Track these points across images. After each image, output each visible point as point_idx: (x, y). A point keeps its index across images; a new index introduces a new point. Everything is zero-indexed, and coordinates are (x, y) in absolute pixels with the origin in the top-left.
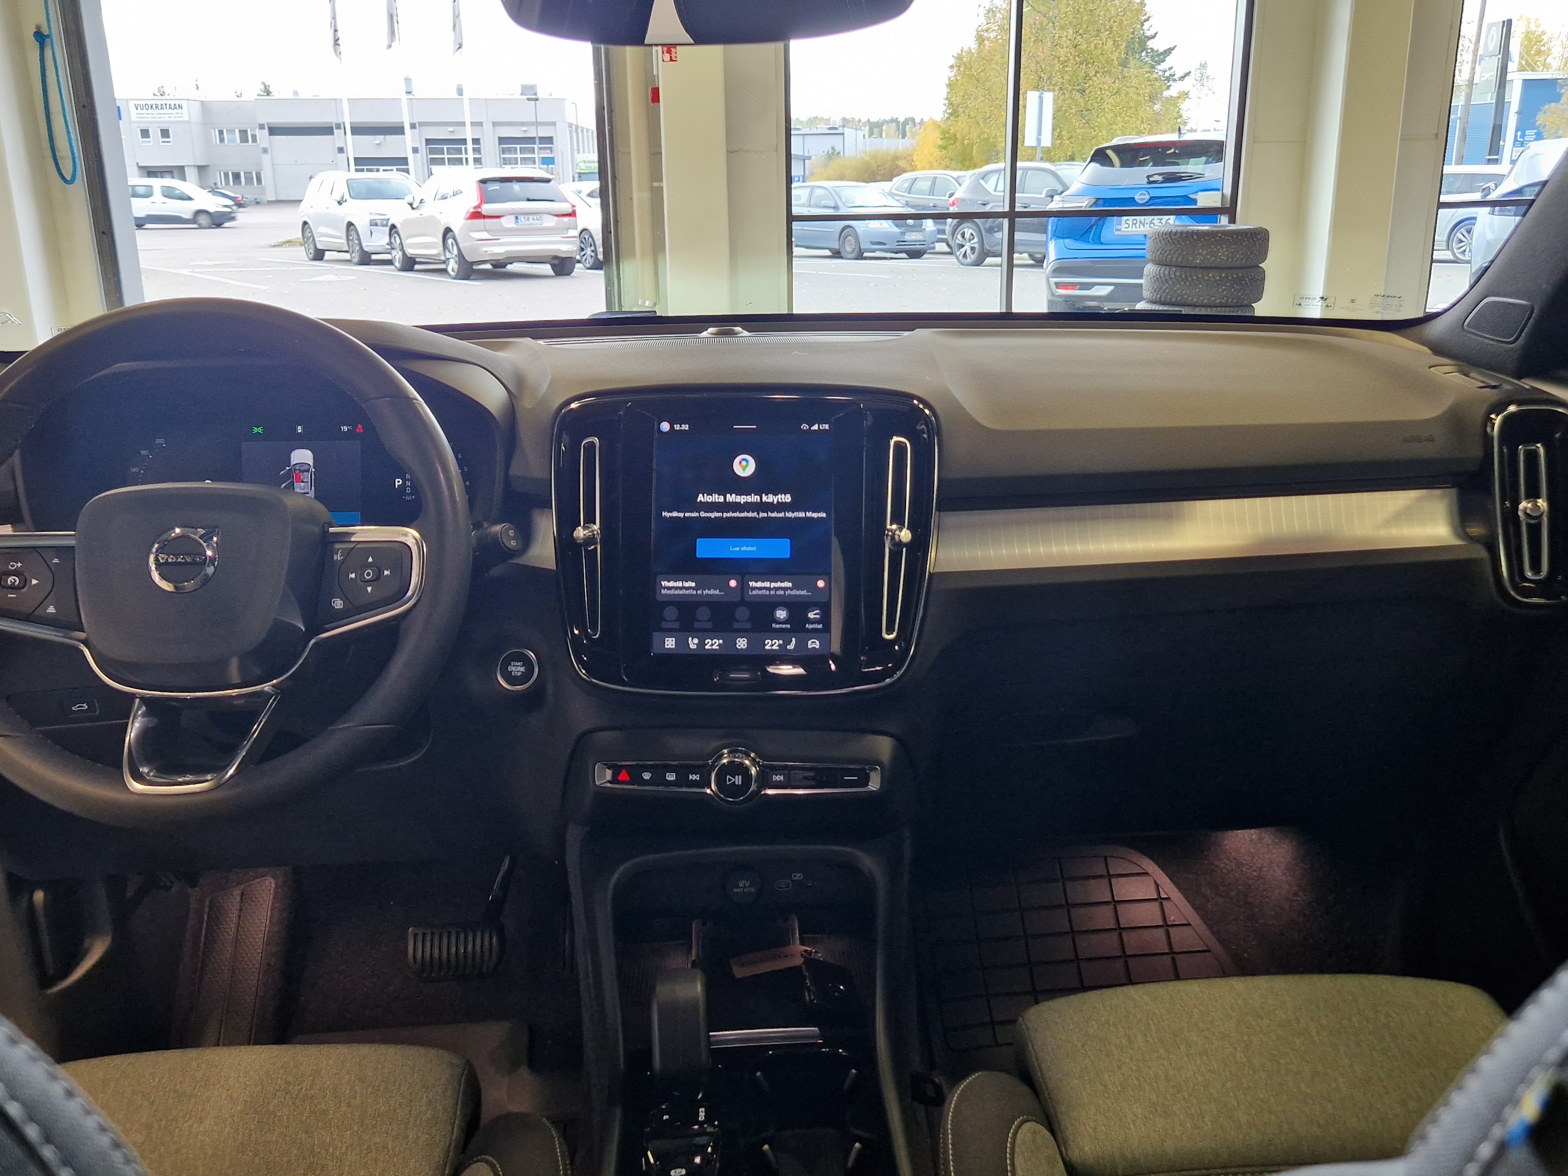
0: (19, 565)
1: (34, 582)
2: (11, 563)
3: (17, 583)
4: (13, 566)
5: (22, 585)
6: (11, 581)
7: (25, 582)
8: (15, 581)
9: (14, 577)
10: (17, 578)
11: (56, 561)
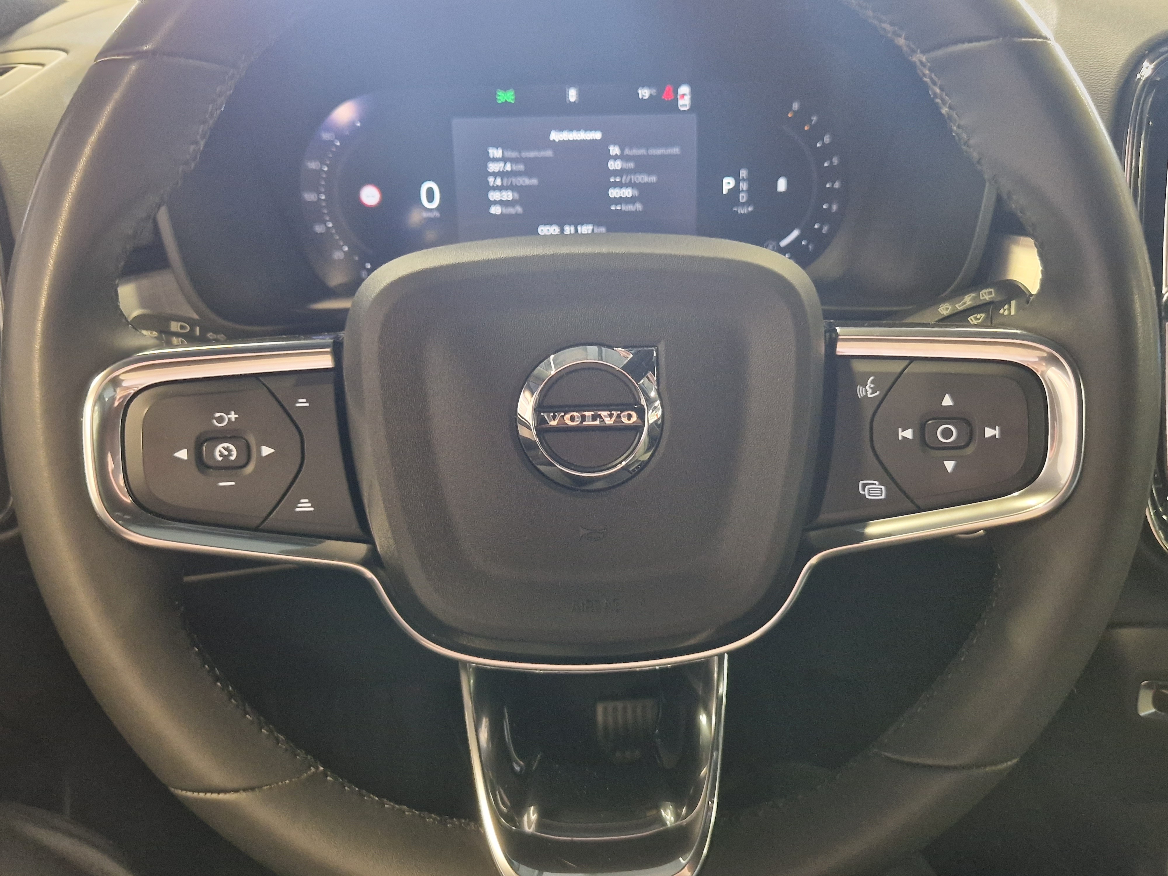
0: (233, 416)
1: (266, 451)
2: (218, 415)
3: (233, 458)
4: (220, 420)
5: (244, 462)
6: (221, 455)
7: (246, 453)
8: (230, 455)
9: (226, 445)
10: (232, 447)
11: (302, 403)
